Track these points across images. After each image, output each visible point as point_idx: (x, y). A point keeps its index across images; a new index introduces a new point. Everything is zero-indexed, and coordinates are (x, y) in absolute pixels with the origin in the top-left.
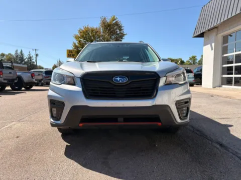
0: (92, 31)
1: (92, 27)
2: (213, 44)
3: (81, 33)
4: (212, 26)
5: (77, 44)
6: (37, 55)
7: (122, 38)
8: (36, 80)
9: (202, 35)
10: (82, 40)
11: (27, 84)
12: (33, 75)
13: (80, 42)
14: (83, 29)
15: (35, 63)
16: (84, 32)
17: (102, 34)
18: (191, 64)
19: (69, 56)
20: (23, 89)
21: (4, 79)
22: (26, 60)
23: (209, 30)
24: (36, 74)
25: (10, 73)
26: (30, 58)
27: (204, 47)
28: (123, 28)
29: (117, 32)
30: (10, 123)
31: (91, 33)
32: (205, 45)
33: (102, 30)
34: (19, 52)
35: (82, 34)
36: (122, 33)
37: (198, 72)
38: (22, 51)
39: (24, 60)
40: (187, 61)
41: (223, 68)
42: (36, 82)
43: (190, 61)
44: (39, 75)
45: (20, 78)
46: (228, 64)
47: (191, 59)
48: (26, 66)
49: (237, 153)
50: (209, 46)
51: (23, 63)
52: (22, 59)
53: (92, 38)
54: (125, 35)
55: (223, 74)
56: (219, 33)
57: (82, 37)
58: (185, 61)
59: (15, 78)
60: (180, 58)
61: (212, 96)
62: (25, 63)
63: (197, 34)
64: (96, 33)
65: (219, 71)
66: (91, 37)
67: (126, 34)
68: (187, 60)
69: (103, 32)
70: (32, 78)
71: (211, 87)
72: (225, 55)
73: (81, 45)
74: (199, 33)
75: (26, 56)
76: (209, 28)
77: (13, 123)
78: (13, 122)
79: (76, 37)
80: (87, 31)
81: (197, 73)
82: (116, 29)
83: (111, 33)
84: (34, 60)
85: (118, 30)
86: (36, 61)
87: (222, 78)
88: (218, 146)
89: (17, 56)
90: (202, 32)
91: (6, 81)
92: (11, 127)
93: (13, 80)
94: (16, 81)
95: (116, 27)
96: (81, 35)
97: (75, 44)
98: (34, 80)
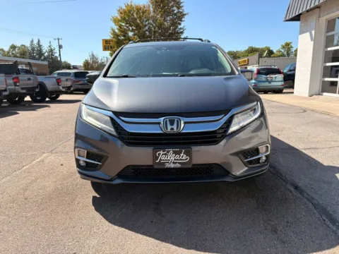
0: (138, 9)
1: (137, 4)
2: (313, 32)
3: (121, 13)
4: (312, 6)
5: (117, 31)
6: (60, 47)
7: (181, 21)
8: (63, 88)
9: (297, 18)
10: (123, 24)
11: (52, 93)
12: (58, 81)
13: (120, 27)
14: (124, 7)
15: (59, 59)
16: (125, 12)
17: (152, 14)
18: (283, 55)
19: (105, 48)
20: (47, 99)
21: (22, 89)
22: (46, 54)
23: (308, 11)
24: (63, 78)
25: (29, 79)
26: (51, 51)
27: (300, 37)
28: (182, 5)
29: (173, 11)
30: (41, 156)
31: (137, 14)
32: (302, 32)
33: (152, 9)
34: (35, 42)
35: (123, 15)
36: (181, 12)
37: (290, 71)
38: (39, 41)
39: (43, 54)
40: (277, 51)
41: (326, 68)
42: (64, 90)
43: (283, 51)
44: (67, 80)
45: (42, 85)
46: (333, 61)
47: (283, 47)
48: (46, 63)
49: (312, 198)
50: (308, 34)
51: (42, 58)
52: (40, 53)
53: (138, 21)
54: (185, 15)
55: (325, 76)
56: (322, 14)
57: (123, 19)
58: (275, 51)
59: (35, 85)
60: (268, 46)
61: (305, 111)
62: (45, 59)
63: (290, 17)
64: (143, 12)
65: (320, 72)
66: (136, 19)
67: (187, 14)
68: (277, 49)
69: (154, 12)
70: (59, 85)
71: (307, 95)
72: (329, 49)
73: (122, 32)
74: (294, 15)
75: (45, 49)
76: (308, 8)
77: (44, 155)
78: (44, 153)
79: (116, 21)
80: (130, 11)
81: (289, 73)
82: (173, 6)
83: (164, 12)
84: (57, 55)
85: (175, 8)
86: (60, 55)
87: (324, 82)
88: (292, 189)
89: (33, 49)
90: (297, 14)
91: (24, 91)
92: (43, 161)
93: (33, 89)
94: (37, 90)
95: (172, 3)
96: (121, 17)
97: (114, 31)
98: (61, 88)
